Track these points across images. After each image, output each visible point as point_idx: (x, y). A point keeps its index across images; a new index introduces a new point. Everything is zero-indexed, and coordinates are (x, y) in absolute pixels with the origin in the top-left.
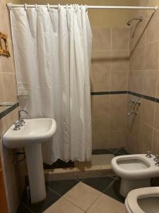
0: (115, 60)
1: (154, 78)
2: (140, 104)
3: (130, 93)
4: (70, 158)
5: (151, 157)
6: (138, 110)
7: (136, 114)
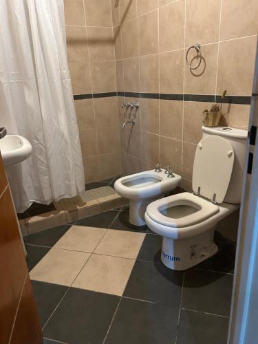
0: (94, 42)
1: (154, 65)
2: (137, 107)
3: (120, 94)
4: (52, 196)
5: (160, 171)
6: (135, 117)
7: (134, 123)
